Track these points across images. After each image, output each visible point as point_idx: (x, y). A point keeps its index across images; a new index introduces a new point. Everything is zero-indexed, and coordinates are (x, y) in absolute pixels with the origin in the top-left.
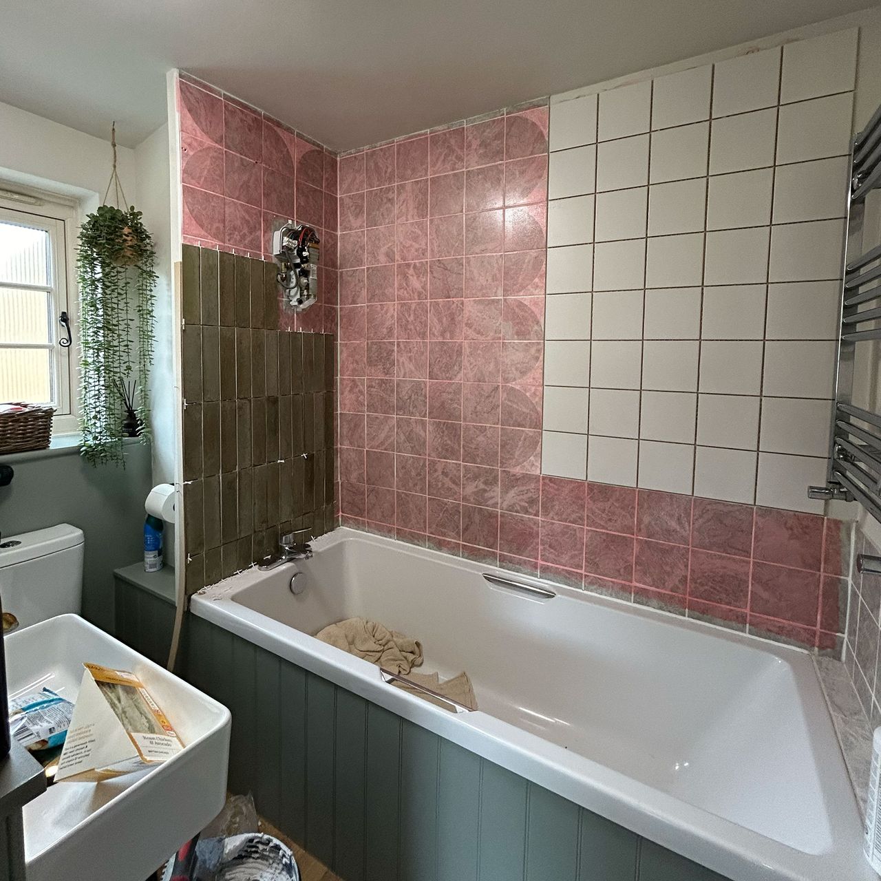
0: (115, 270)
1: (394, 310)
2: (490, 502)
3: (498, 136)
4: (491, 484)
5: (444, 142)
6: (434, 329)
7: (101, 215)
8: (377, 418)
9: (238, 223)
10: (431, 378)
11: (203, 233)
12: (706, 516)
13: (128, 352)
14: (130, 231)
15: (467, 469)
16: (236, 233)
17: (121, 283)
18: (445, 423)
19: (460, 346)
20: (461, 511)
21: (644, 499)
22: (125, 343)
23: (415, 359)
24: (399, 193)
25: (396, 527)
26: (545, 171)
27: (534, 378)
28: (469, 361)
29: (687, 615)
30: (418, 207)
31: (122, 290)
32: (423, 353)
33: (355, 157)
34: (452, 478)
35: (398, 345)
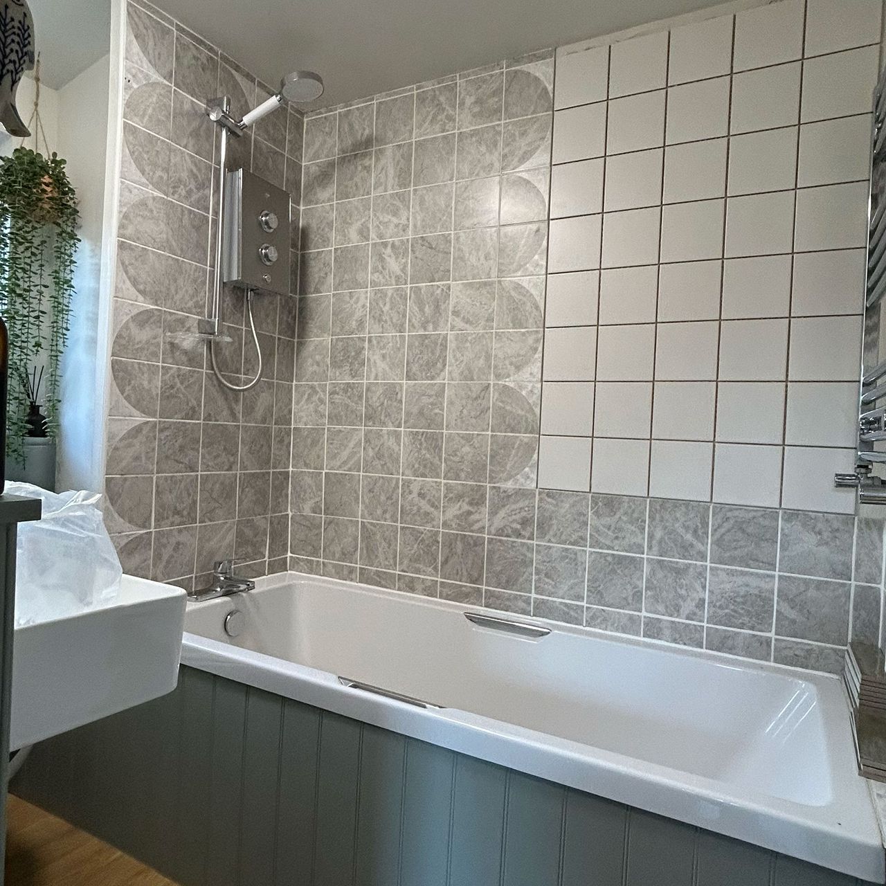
0: (30, 225)
1: (367, 298)
2: (476, 527)
3: (497, 92)
4: (477, 504)
5: (433, 100)
6: (414, 320)
7: (17, 158)
8: (340, 431)
9: (184, 175)
10: (408, 378)
11: (144, 180)
12: (727, 526)
13: (38, 326)
14: (51, 181)
15: (449, 488)
16: (182, 187)
17: (36, 242)
18: (423, 433)
19: (445, 338)
20: (440, 540)
21: (656, 509)
22: (36, 314)
23: (390, 357)
24: (378, 160)
25: (358, 566)
26: (549, 133)
27: (531, 374)
28: (454, 356)
29: (704, 646)
30: (400, 175)
31: (37, 249)
32: (399, 349)
33: (325, 118)
34: (429, 500)
35: (370, 341)
